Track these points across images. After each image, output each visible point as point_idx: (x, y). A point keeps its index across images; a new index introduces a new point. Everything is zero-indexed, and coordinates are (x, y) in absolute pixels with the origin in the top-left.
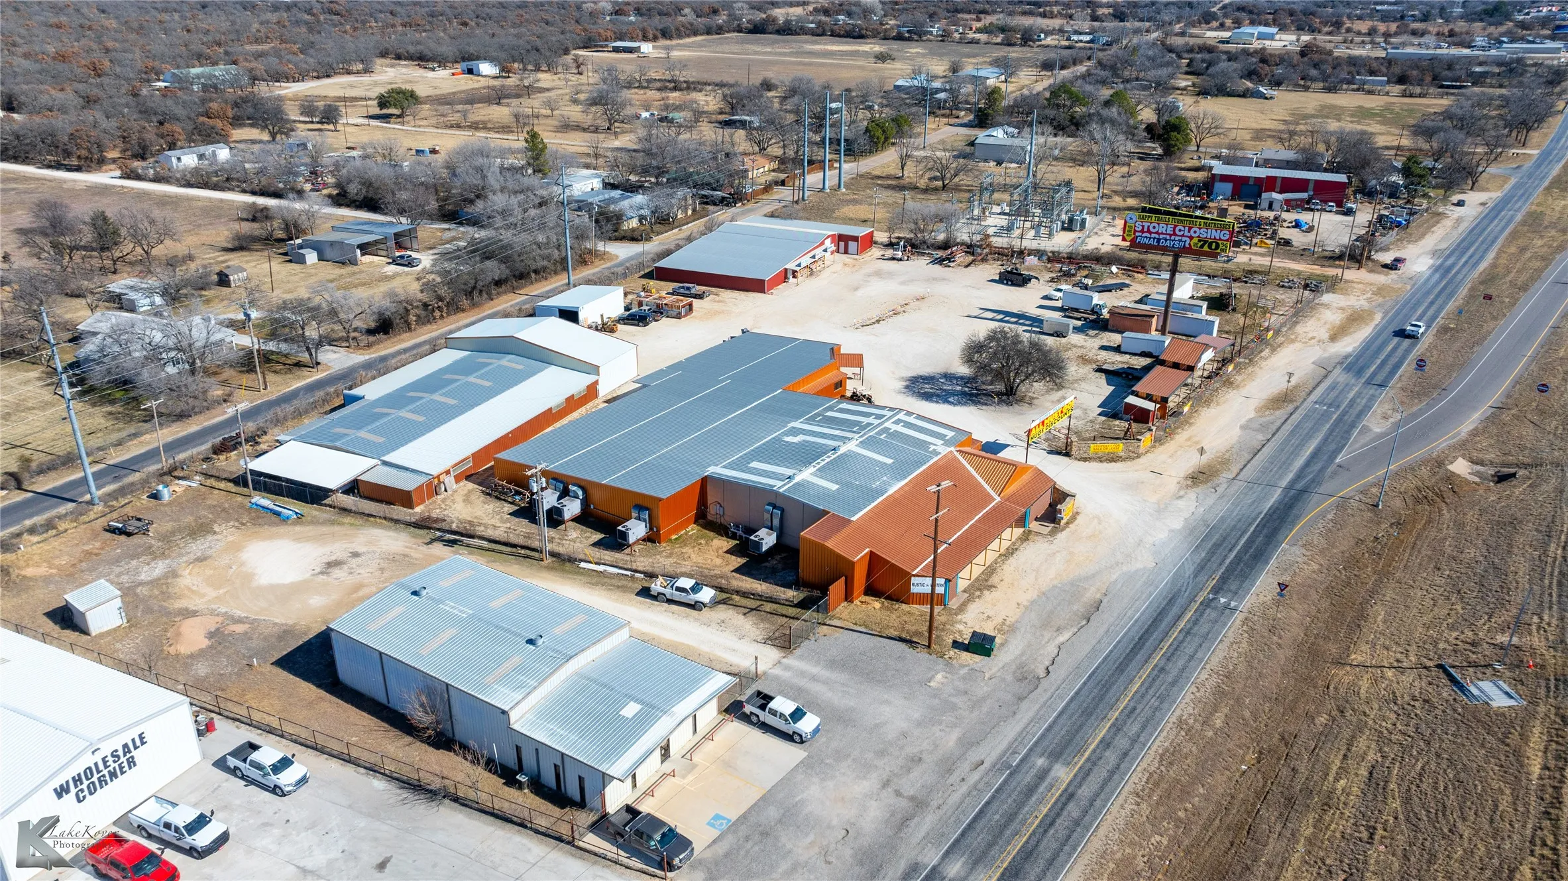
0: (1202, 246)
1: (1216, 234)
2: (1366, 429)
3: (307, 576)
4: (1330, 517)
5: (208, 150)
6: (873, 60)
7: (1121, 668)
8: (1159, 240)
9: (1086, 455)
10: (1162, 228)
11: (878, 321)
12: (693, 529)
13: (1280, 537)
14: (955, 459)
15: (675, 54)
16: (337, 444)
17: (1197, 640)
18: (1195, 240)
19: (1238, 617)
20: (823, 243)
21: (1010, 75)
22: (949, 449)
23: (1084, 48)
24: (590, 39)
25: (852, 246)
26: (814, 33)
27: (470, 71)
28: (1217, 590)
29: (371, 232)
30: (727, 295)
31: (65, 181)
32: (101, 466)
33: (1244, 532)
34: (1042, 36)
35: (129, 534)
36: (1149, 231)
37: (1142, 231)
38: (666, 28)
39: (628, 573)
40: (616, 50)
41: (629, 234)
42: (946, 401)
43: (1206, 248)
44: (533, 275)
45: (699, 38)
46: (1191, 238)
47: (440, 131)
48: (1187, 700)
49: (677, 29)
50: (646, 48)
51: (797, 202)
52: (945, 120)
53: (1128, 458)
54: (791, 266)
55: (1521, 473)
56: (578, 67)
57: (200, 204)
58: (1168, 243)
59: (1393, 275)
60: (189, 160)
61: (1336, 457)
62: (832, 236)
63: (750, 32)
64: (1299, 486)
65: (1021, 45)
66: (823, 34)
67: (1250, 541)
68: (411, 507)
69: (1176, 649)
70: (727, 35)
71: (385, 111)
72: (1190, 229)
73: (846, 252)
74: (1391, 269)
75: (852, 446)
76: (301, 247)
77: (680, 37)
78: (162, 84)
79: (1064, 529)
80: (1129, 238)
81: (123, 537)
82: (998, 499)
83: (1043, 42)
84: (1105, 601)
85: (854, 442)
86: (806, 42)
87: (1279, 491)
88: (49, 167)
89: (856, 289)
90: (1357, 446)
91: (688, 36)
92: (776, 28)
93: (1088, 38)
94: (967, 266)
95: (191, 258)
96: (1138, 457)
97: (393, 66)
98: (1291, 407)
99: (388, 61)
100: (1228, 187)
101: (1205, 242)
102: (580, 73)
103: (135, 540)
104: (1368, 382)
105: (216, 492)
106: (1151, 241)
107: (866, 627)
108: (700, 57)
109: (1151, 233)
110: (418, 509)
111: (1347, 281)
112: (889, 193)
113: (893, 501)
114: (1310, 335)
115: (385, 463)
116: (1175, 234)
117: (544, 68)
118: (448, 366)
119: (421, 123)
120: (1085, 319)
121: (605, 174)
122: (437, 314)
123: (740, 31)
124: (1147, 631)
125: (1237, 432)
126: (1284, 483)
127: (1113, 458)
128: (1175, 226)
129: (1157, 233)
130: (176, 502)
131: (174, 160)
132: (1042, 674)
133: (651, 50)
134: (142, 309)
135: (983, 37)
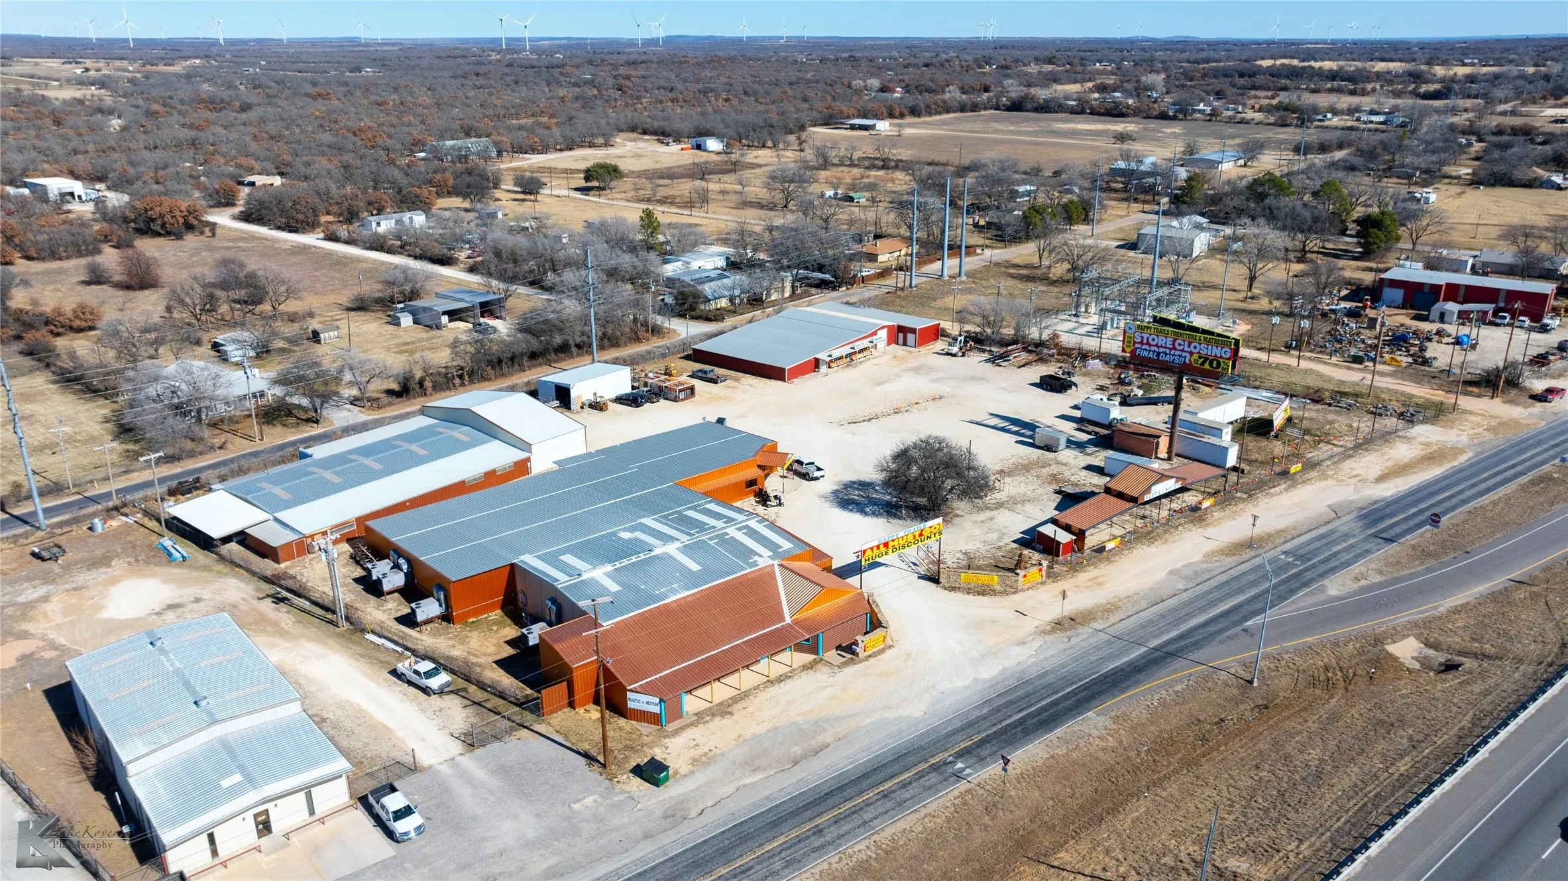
0: (1203, 364)
1: (1217, 351)
2: (1322, 589)
3: (143, 614)
4: (1178, 688)
5: (406, 216)
6: (1113, 140)
7: (774, 824)
8: (1158, 354)
9: (957, 585)
10: (1161, 341)
11: (870, 420)
12: (497, 614)
13: (1093, 704)
14: (772, 575)
15: (908, 131)
16: (248, 497)
17: (889, 805)
18: (1196, 356)
19: (963, 786)
20: (875, 333)
21: (1252, 158)
22: (771, 562)
23: (1376, 130)
24: (831, 117)
25: (911, 337)
26: (1073, 111)
27: (699, 147)
28: (960, 755)
29: (462, 300)
30: (748, 380)
31: (278, 241)
32: (80, 497)
33: (1057, 692)
34: (1329, 116)
35: (43, 560)
36: (1148, 344)
37: (1142, 343)
38: (915, 106)
39: (399, 649)
40: (853, 127)
41: (703, 314)
42: (862, 511)
43: (1207, 366)
44: (574, 350)
45: (951, 115)
46: (1191, 354)
47: (630, 204)
48: (817, 870)
49: (928, 107)
50: (883, 126)
51: (902, 289)
52: (1140, 206)
53: (1004, 593)
54: (824, 356)
55: (1469, 663)
56: (800, 144)
57: (365, 265)
58: (1167, 358)
59: (1538, 407)
60: (385, 225)
61: (1247, 620)
62: (890, 328)
63: (1009, 109)
64: (1170, 649)
65: (1297, 126)
66: (1082, 112)
67: (1055, 703)
68: (278, 563)
69: (855, 812)
70: (983, 112)
71: (589, 184)
72: (1190, 343)
73: (905, 344)
74: (1540, 400)
75: (672, 549)
76: (402, 310)
77: (930, 114)
78: (423, 155)
79: (860, 662)
80: (1128, 350)
81: (39, 561)
82: (788, 620)
83: (1327, 123)
84: (831, 747)
85: (678, 544)
86: (1056, 121)
87: (1143, 649)
88: (279, 228)
89: (880, 384)
90: (1289, 609)
91: (940, 113)
92: (1035, 105)
93: (1381, 118)
94: (1020, 367)
95: (311, 315)
96: (1015, 593)
97: (633, 140)
98: (1252, 553)
99: (635, 135)
100: (1398, 294)
101: (1206, 359)
102: (802, 150)
103: (46, 565)
104: (1375, 535)
105: (142, 529)
106: (1151, 355)
107: (566, 737)
108: (932, 136)
109: (1150, 345)
110: (283, 565)
111: (1465, 412)
112: (1015, 281)
113: (666, 611)
114: (1355, 473)
115: (276, 520)
116: (1174, 348)
117: (770, 143)
118: (406, 434)
119: (618, 196)
120: (1096, 433)
121: (730, 250)
122: (457, 381)
123: (997, 108)
124: (842, 788)
125: (1162, 575)
126: (1154, 643)
127: (984, 591)
128: (1175, 340)
129: (1156, 345)
130: (104, 537)
131: (374, 225)
132: (693, 814)
133: (887, 127)
134: (233, 360)
135: (1258, 116)
